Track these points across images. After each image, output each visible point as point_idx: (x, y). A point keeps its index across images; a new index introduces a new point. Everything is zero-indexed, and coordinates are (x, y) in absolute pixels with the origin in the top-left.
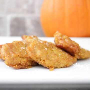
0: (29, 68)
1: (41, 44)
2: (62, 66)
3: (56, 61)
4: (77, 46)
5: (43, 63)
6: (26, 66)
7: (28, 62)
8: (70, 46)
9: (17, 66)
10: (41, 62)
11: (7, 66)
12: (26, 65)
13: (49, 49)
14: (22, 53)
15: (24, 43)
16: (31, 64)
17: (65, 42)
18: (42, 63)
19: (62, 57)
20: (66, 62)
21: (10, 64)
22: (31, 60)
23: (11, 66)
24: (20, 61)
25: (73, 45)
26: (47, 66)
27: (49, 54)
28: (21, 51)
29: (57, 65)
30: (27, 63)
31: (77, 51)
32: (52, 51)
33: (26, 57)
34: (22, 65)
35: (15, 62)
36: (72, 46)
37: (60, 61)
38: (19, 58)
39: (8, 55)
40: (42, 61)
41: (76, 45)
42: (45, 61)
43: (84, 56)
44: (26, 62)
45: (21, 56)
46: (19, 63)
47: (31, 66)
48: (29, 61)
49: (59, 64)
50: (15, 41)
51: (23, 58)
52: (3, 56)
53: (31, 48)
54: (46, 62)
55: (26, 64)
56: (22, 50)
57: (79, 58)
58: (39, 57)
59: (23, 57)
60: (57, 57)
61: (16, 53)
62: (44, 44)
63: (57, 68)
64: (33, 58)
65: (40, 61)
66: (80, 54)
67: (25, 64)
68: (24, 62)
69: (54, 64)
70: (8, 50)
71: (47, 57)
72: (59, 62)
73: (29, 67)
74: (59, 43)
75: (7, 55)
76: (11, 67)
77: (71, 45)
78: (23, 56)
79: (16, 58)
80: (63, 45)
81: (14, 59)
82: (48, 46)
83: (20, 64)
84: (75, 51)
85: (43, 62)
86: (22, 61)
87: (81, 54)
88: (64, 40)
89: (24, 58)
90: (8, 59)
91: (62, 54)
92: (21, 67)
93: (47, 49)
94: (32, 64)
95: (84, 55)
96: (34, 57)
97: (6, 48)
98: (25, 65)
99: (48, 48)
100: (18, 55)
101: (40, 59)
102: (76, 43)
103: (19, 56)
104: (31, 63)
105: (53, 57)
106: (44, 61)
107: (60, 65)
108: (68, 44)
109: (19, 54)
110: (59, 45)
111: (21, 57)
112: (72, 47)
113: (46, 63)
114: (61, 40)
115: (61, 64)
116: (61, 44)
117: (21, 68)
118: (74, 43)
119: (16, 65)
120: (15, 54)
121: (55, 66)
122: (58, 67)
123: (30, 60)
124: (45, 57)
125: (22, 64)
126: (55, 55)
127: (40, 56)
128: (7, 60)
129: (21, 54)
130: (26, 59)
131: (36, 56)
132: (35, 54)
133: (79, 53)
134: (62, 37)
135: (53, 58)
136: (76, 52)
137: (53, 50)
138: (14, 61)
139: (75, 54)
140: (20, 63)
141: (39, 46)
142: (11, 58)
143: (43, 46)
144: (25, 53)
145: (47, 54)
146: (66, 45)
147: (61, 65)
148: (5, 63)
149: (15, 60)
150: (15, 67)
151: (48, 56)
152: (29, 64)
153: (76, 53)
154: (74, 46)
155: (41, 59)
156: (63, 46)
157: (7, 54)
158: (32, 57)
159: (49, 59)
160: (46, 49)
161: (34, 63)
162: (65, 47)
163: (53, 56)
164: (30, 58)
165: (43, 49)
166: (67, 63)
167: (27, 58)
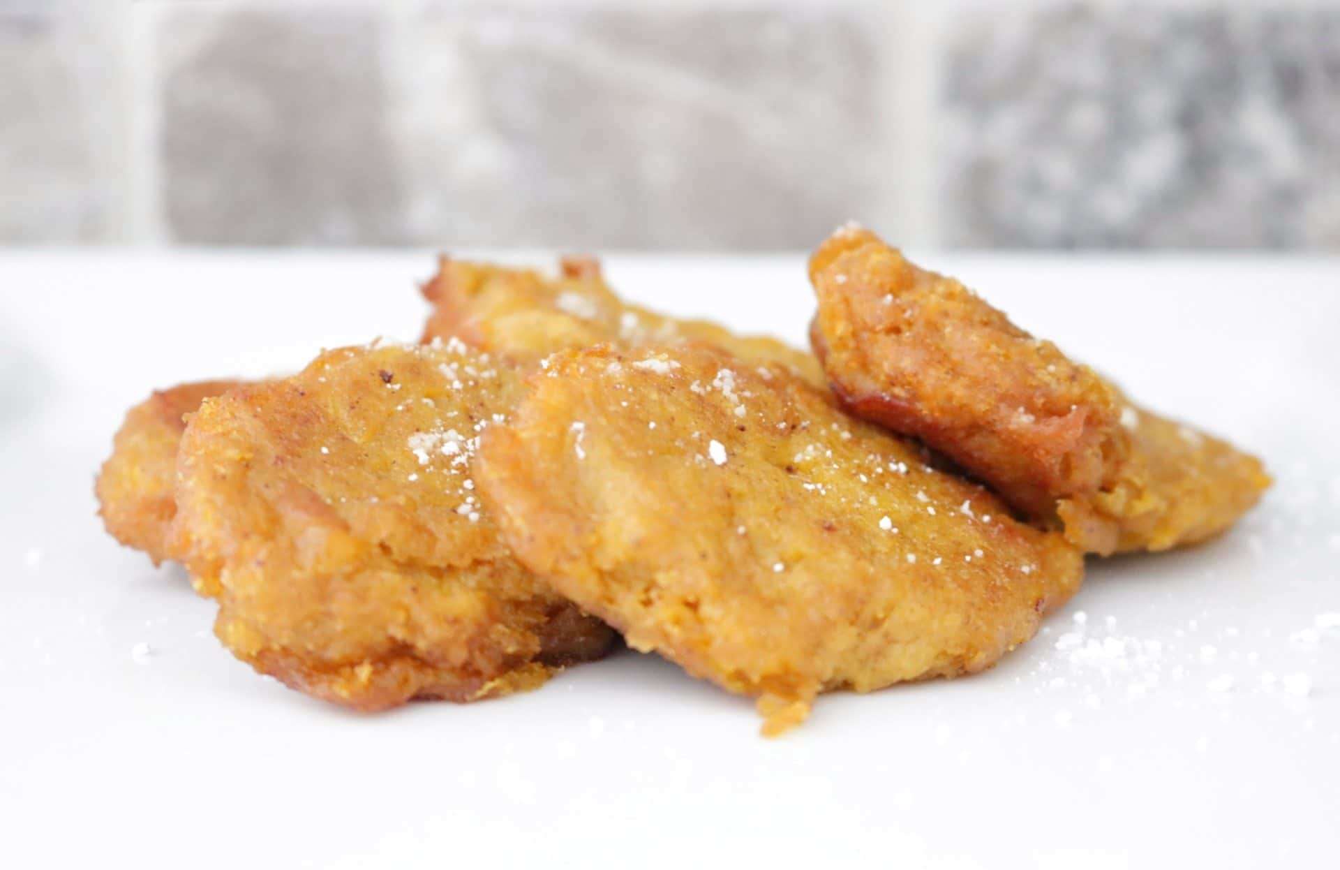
0: (516, 687)
1: (654, 396)
2: (909, 661)
3: (832, 614)
4: (1081, 402)
5: (675, 631)
6: (478, 673)
7: (494, 619)
8: (1004, 409)
9: (364, 672)
10: (649, 622)
11: (247, 670)
12: (482, 663)
13: (753, 451)
14: (424, 515)
15: (448, 371)
16: (535, 645)
17: (942, 357)
18: (666, 636)
19: (911, 558)
20: (954, 620)
21: (286, 651)
22: (536, 588)
23: (298, 678)
24: (401, 617)
25: (1040, 402)
26: (729, 667)
27: (752, 517)
28: (413, 477)
29: (855, 649)
30: (483, 631)
31: (1092, 469)
32: (790, 470)
33: (477, 563)
34: (423, 663)
35: (339, 626)
36: (1030, 409)
37: (890, 608)
38: (389, 577)
39: (255, 539)
40: (663, 613)
41: (1076, 390)
42: (707, 610)
43: (1163, 522)
44: (470, 630)
45: (415, 548)
46: (392, 640)
47: (537, 667)
48: (517, 604)
49: (874, 639)
50: (337, 355)
51: (443, 572)
52: (194, 552)
53: (536, 449)
54: (711, 629)
55: (478, 642)
56: (420, 469)
57: (1105, 543)
58: (633, 563)
59: (435, 562)
60: (843, 555)
61: (353, 512)
62: (695, 387)
63: (845, 686)
64: (556, 572)
65: (647, 603)
66: (1116, 501)
67: (470, 643)
68: (455, 621)
69: (816, 647)
70: (256, 480)
71: (729, 564)
72: (867, 613)
73: (513, 675)
74: (865, 364)
75: (248, 547)
76: (292, 685)
77: (1011, 400)
78: (444, 551)
79: (349, 577)
80: (915, 397)
81: (322, 587)
82: (741, 411)
83: (400, 651)
84: (1067, 468)
85: (677, 621)
86: (422, 616)
87: (1137, 493)
88: (933, 327)
89: (451, 568)
90: (252, 590)
91: (905, 509)
92: (418, 680)
93: (730, 454)
94: (547, 636)
95: (1173, 504)
96: (573, 559)
97: (233, 453)
98: (459, 655)
99: (734, 435)
100: (375, 540)
101: (640, 586)
102: (1077, 373)
103: (385, 548)
104: (534, 628)
105: (800, 558)
106: (693, 606)
107: (879, 653)
108: (975, 383)
109: (385, 528)
110: (867, 386)
111: (409, 566)
112: (1022, 420)
113: (718, 642)
114: (895, 330)
115: (889, 640)
116: (892, 383)
117: (421, 697)
118: (1048, 374)
119: (353, 664)
120: (346, 528)
121: (827, 667)
122: (863, 679)
123: (524, 597)
124: (704, 556)
125: (422, 645)
126: (830, 529)
127: (639, 544)
128: (248, 598)
129: (420, 528)
130: (472, 581)
131: (589, 553)
132: (579, 530)
133: (1106, 488)
134: (906, 297)
135: (798, 568)
136: (1078, 477)
137: (805, 453)
138: (329, 615)
139: (1064, 507)
140: (400, 634)
141: (631, 416)
142: (296, 574)
143: (672, 409)
144: (464, 509)
145: (730, 516)
146: (959, 391)
147: (896, 650)
148: (225, 641)
149: (342, 605)
150: (342, 690)
151: (733, 547)
152: (511, 649)
153: (1067, 496)
154: (1052, 410)
155: (651, 586)
156: (923, 409)
157: (246, 536)
158: (542, 562)
159: (749, 589)
160: (717, 452)
161: (566, 623)
162: (945, 421)
163: (794, 539)
164: (526, 570)
165: (682, 453)
166: (967, 621)
167: (485, 570)
